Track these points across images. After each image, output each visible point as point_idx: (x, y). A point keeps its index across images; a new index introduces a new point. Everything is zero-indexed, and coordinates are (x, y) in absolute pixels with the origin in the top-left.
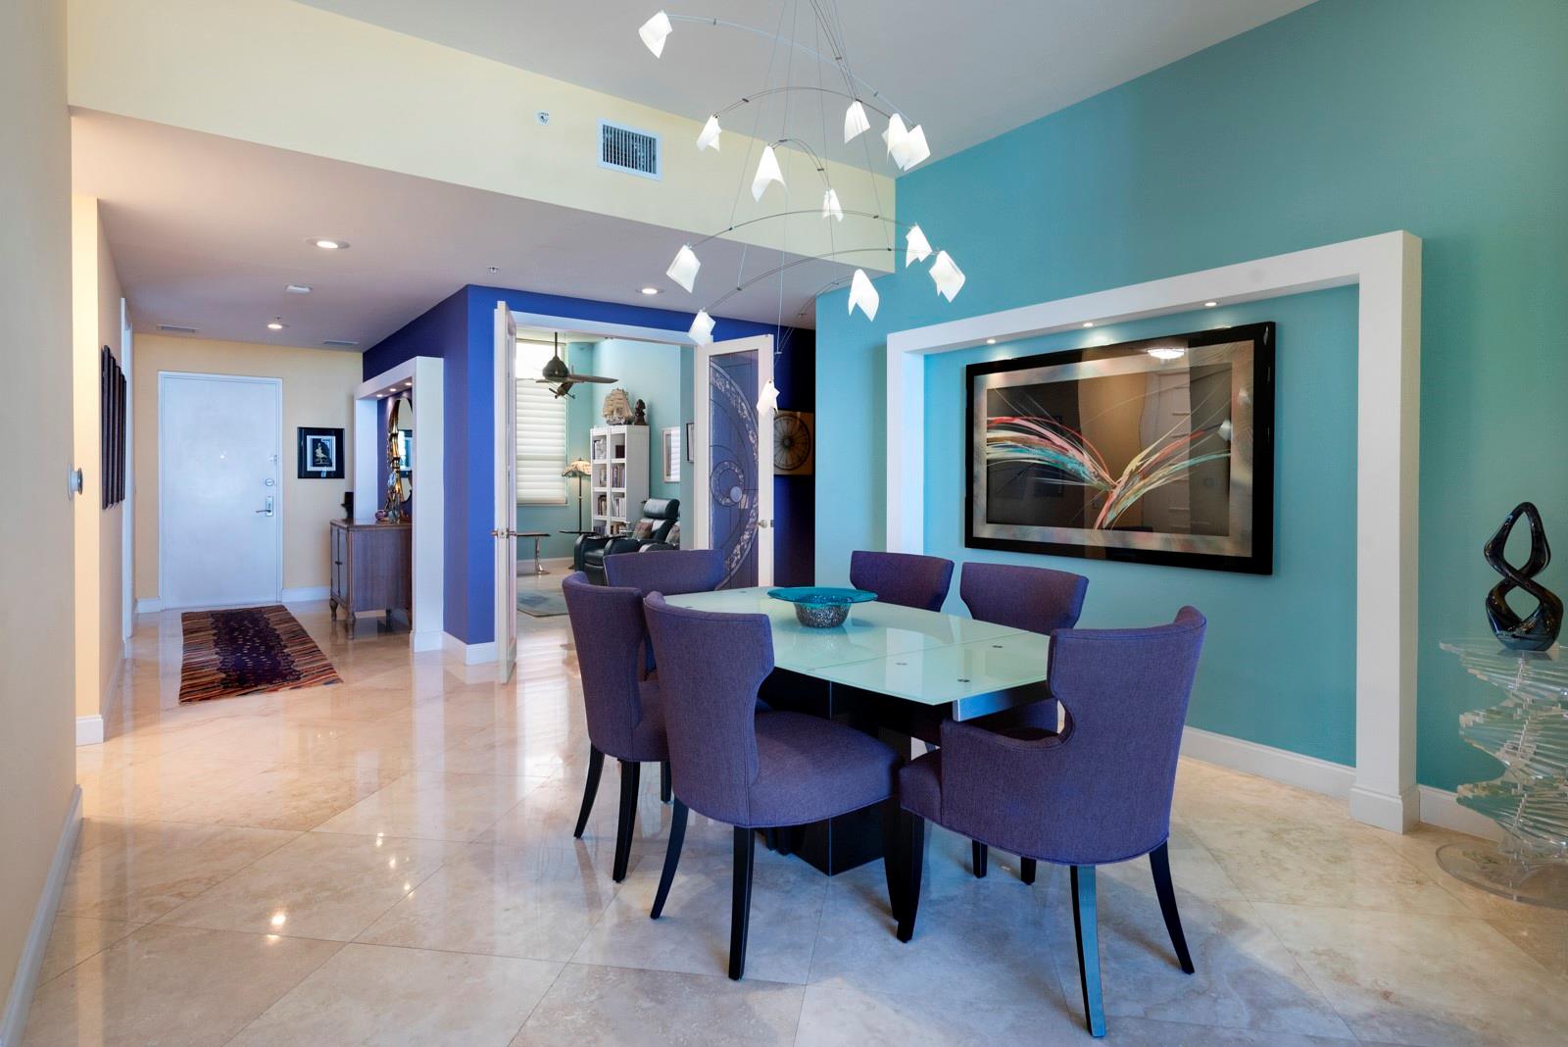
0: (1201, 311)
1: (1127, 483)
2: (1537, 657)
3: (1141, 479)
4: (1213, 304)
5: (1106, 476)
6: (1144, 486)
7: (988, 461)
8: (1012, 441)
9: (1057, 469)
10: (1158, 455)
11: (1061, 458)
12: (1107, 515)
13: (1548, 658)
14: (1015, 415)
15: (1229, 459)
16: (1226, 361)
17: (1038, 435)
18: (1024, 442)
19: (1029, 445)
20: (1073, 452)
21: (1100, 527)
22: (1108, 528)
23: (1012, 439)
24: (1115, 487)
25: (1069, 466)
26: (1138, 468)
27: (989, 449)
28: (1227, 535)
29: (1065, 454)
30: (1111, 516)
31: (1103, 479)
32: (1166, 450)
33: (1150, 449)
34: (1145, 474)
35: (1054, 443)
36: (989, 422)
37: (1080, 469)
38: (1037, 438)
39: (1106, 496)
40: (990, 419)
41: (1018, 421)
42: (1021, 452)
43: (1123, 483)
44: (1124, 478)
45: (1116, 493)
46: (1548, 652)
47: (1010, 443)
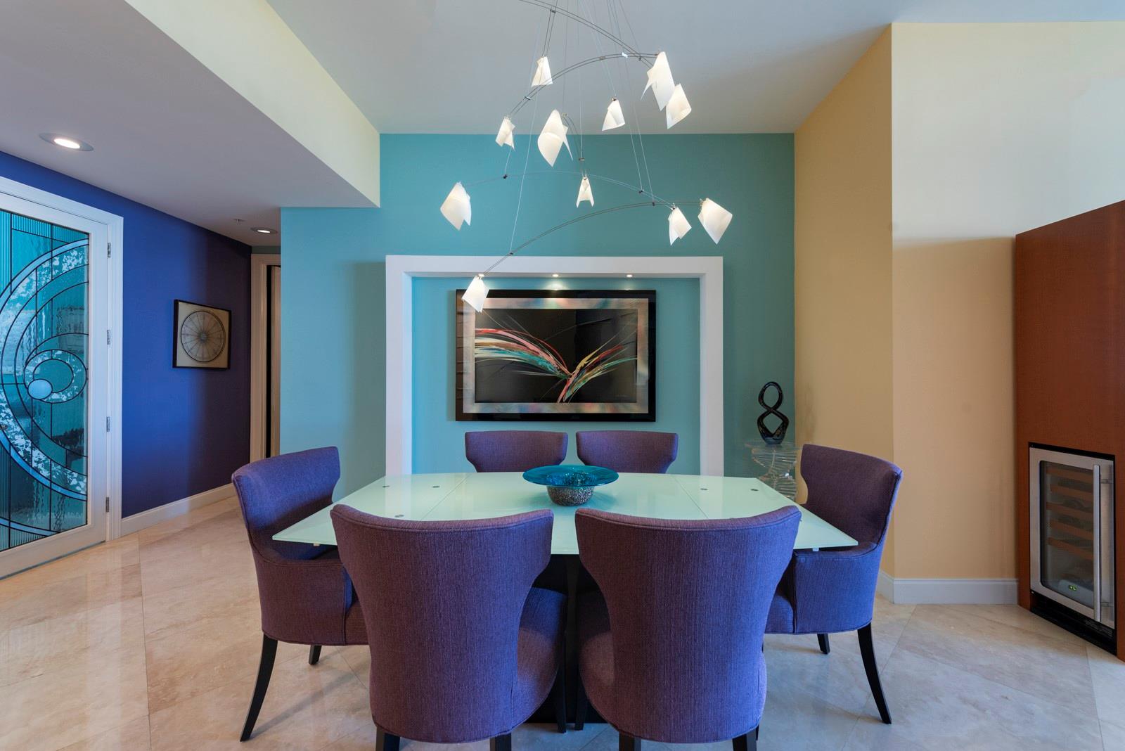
0: (623, 278)
1: (578, 374)
2: (778, 447)
3: (588, 372)
4: (629, 276)
5: (565, 370)
6: (590, 376)
7: (476, 359)
8: (497, 346)
9: (532, 366)
10: (597, 357)
11: (535, 358)
12: (566, 393)
13: (781, 447)
14: (499, 328)
15: (636, 361)
16: (634, 308)
17: (517, 343)
18: (506, 347)
19: (511, 349)
20: (542, 354)
21: (562, 401)
22: (567, 401)
23: (497, 344)
24: (571, 377)
25: (540, 364)
26: (585, 365)
27: (477, 351)
28: (635, 402)
29: (537, 356)
30: (569, 394)
31: (563, 372)
32: (602, 355)
33: (593, 354)
34: (591, 368)
35: (528, 348)
36: (476, 332)
37: (548, 365)
38: (516, 344)
39: (565, 382)
40: (478, 329)
41: (500, 332)
42: (503, 353)
43: (576, 374)
44: (576, 372)
45: (571, 380)
46: (781, 444)
47: (494, 347)
